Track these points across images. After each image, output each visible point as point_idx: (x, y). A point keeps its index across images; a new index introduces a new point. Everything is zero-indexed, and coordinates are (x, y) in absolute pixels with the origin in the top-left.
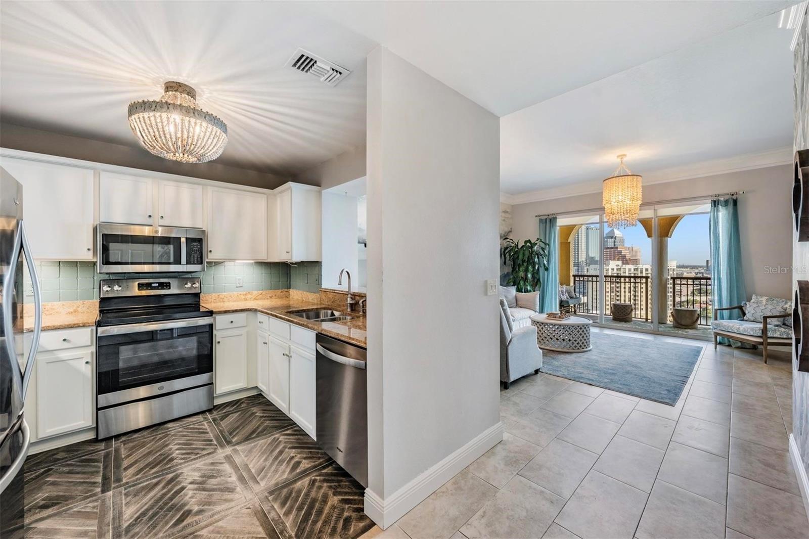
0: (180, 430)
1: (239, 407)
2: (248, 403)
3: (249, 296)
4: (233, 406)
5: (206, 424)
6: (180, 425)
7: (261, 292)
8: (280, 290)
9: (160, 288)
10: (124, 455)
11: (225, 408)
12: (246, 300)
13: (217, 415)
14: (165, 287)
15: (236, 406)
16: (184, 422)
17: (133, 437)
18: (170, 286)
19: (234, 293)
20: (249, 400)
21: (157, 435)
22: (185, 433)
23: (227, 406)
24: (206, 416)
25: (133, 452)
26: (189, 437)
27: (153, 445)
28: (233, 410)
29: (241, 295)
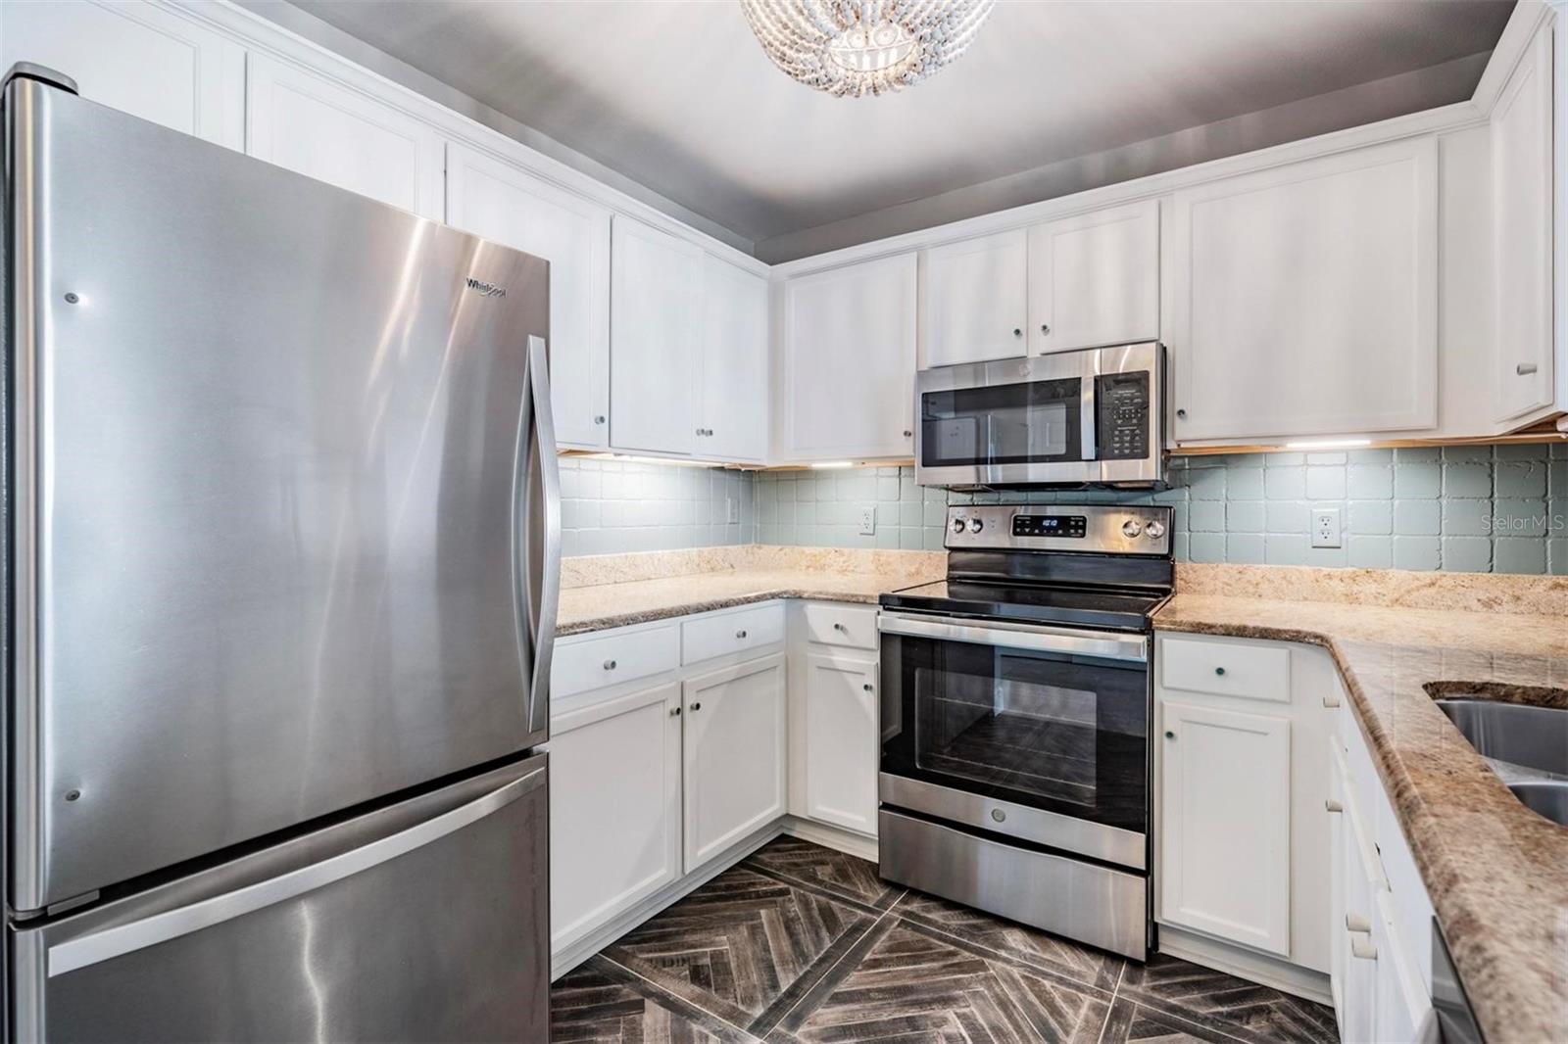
0: (1016, 973)
1: (1236, 1023)
2: (1281, 1032)
3: (1370, 588)
4: (1218, 1000)
5: (1084, 1011)
6: (1033, 958)
7: (1429, 575)
8: (1549, 579)
9: (1060, 532)
10: (874, 953)
11: (1187, 987)
12: (1352, 599)
13: (1148, 1000)
14: (1072, 531)
15: (1224, 1009)
16: (1047, 956)
17: (929, 916)
18: (1084, 527)
19: (1304, 568)
20: (1296, 1019)
21: (966, 947)
22: (1013, 997)
23: (1198, 985)
24: (1110, 977)
25: (891, 960)
26: (1010, 1017)
27: (933, 972)
28: (1205, 1020)
29: (1329, 576)
